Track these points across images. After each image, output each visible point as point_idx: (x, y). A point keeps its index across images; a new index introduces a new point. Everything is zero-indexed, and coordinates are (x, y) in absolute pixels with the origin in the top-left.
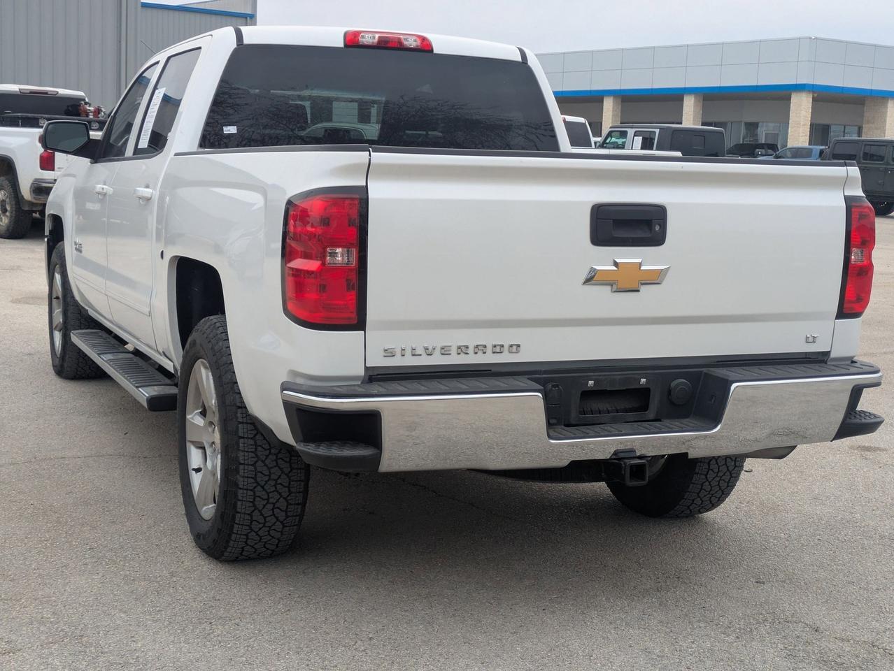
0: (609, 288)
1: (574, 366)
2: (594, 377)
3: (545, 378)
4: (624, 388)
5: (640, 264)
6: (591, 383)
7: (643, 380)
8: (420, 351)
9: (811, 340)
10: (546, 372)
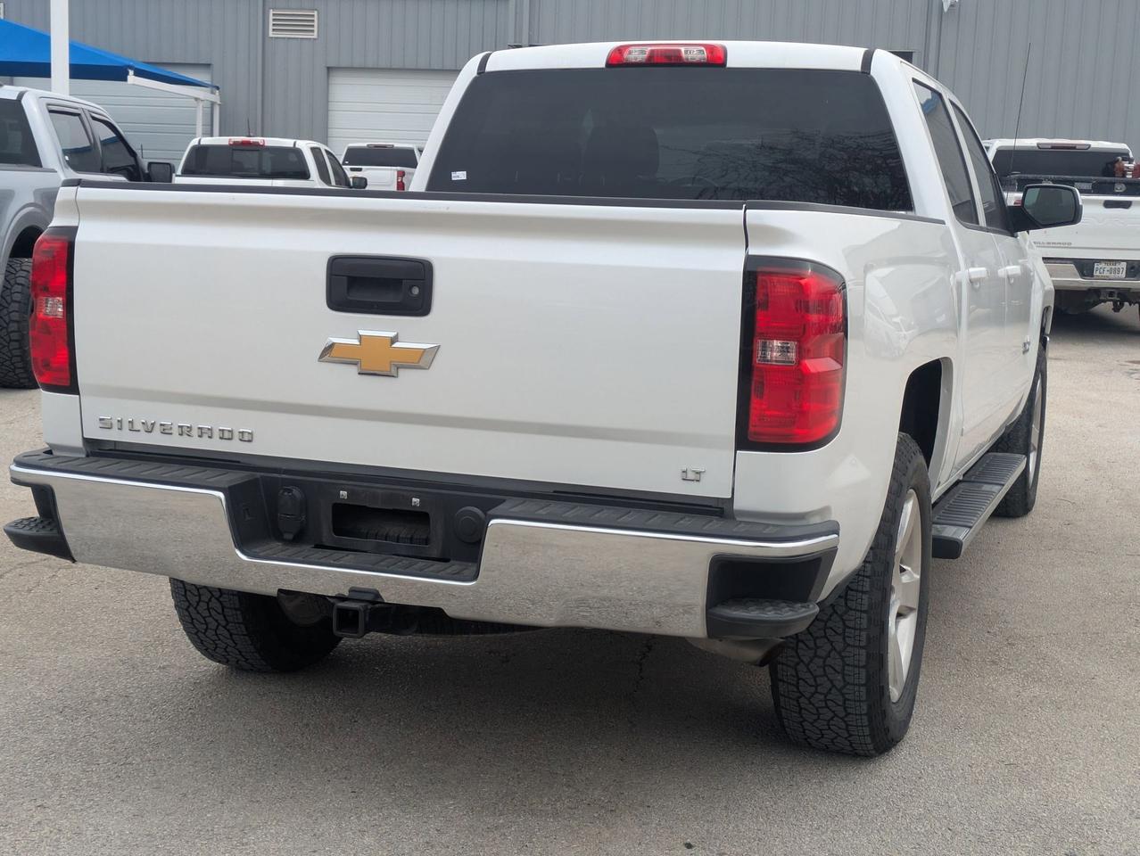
0: (354, 370)
1: (317, 468)
2: (347, 487)
3: (282, 479)
4: (391, 508)
5: (394, 340)
6: (344, 493)
7: (416, 500)
8: (138, 426)
9: (691, 476)
10: (286, 472)
